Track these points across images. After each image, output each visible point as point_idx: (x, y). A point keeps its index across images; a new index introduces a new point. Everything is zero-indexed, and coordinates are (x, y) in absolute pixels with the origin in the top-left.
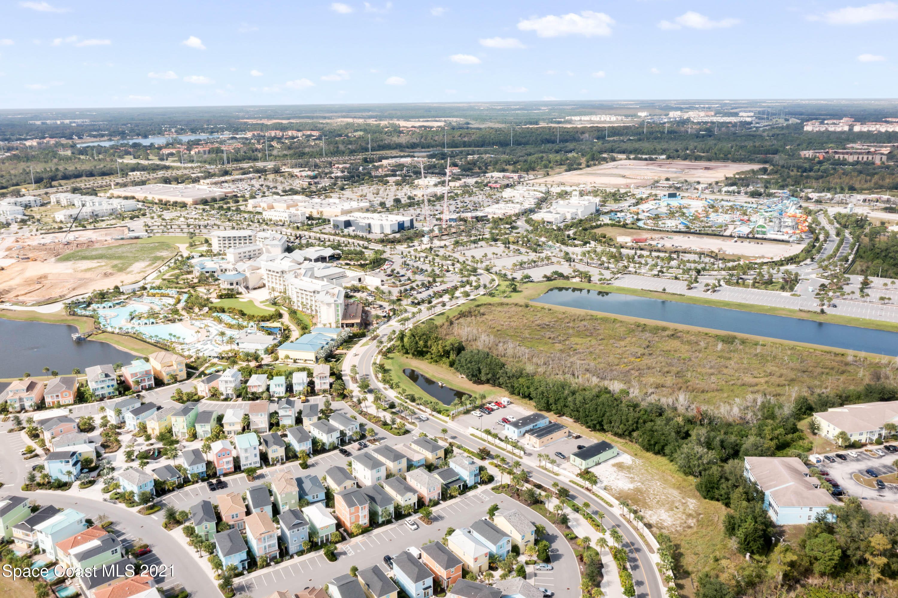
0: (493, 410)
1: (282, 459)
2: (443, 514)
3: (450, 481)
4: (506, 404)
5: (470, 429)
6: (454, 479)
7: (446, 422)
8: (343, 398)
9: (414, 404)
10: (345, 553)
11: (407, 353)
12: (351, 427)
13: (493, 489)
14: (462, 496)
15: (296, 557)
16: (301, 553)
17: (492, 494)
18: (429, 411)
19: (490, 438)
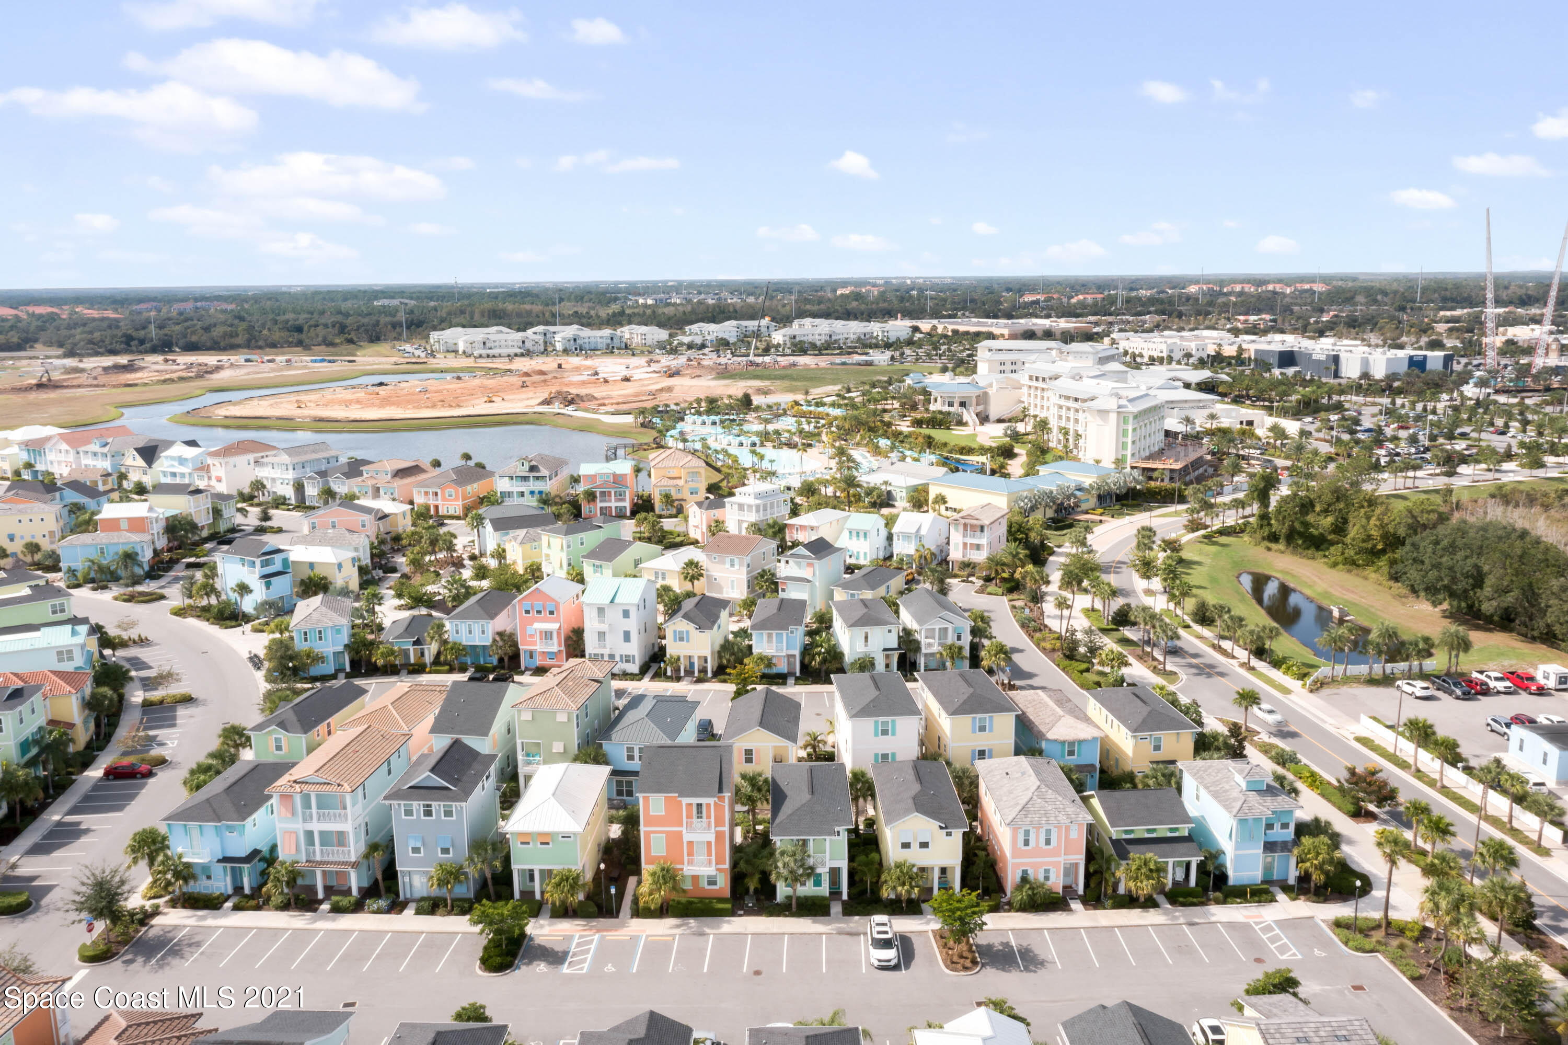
0: (1486, 691)
1: (703, 670)
2: (1048, 949)
3: (1140, 831)
4: (1551, 683)
5: (1365, 721)
6: (1163, 830)
7: (1286, 691)
8: (1011, 591)
9: (1205, 632)
10: (555, 957)
11: (1273, 538)
12: (938, 625)
13: (1338, 924)
14: (1181, 914)
15: (409, 912)
16: (431, 906)
17: (1326, 944)
18: (1242, 654)
19: (1428, 761)
